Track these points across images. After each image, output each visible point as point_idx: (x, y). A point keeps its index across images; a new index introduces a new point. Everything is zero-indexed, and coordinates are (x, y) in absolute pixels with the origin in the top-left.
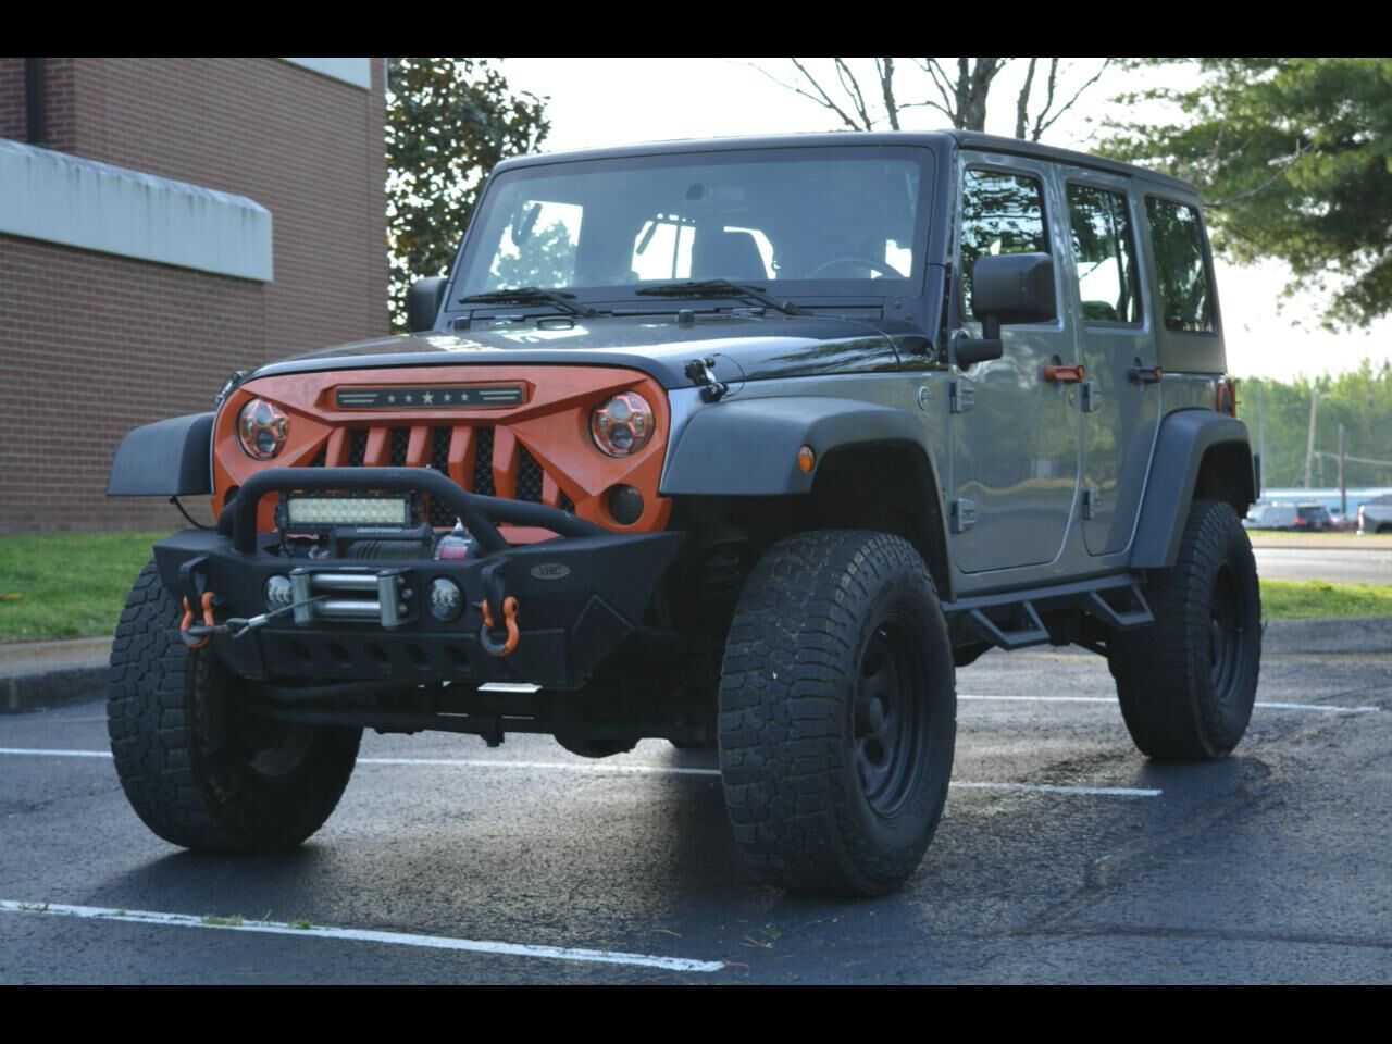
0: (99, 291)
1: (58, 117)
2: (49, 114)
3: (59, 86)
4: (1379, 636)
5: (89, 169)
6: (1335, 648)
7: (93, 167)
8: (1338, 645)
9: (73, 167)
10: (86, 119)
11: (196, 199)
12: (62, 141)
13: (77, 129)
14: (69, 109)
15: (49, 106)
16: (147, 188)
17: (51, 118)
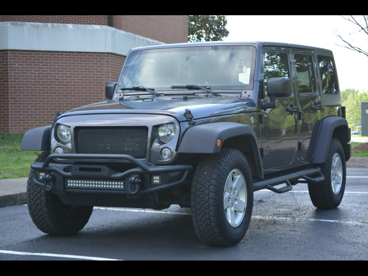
1: (116, 22)
2: (114, 21)
10: (123, 22)
13: (122, 25)
14: (119, 20)
15: (114, 19)
17: (114, 22)
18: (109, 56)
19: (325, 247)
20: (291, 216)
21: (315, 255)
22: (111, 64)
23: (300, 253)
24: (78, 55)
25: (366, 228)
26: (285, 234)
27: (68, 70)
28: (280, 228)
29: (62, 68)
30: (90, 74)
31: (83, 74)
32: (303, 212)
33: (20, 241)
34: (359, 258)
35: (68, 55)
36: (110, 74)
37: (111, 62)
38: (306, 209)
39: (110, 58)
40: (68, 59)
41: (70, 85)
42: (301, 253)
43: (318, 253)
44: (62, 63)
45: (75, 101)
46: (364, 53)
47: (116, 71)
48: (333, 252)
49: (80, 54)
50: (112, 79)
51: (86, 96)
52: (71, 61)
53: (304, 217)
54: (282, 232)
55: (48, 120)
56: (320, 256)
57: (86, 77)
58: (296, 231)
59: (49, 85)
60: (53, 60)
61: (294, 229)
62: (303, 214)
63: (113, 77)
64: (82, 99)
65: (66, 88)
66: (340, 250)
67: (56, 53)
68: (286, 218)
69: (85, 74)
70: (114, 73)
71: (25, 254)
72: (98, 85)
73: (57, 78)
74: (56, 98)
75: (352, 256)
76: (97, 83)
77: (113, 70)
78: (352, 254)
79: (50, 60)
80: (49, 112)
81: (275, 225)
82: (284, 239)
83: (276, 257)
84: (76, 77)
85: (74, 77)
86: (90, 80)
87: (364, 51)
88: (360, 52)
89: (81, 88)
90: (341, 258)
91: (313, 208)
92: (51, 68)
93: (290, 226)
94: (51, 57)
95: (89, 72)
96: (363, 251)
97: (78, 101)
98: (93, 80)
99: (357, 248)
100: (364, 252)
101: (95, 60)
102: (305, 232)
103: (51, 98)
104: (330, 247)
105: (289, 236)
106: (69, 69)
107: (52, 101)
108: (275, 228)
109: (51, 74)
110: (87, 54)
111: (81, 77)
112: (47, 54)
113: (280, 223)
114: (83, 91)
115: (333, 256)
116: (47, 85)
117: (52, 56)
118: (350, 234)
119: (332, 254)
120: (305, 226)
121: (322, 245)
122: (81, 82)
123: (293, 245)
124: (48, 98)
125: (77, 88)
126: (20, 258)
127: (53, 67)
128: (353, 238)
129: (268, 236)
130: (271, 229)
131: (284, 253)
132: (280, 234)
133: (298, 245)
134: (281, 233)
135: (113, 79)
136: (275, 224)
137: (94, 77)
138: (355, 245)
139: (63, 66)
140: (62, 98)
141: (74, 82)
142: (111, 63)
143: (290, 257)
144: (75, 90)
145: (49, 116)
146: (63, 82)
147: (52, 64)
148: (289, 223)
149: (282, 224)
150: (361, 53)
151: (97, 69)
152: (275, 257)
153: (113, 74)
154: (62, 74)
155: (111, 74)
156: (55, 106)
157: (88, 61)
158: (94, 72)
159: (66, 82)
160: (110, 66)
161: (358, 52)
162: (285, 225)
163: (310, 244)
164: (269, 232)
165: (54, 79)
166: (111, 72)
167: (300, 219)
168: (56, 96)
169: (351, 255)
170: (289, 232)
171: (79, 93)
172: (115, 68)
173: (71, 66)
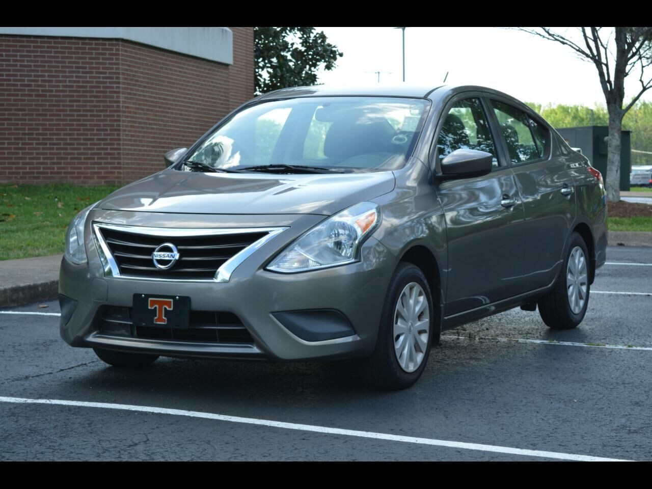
0: (171, 70)
18: (118, 45)
19: (535, 388)
20: (465, 333)
21: (521, 401)
22: (123, 60)
23: (495, 399)
24: (64, 43)
25: (597, 353)
26: (463, 365)
27: (46, 69)
28: (451, 355)
29: (35, 66)
30: (86, 77)
31: (72, 77)
32: (483, 326)
33: (6, 378)
34: (597, 406)
35: (45, 42)
36: (121, 76)
37: (123, 55)
38: (489, 321)
39: (121, 48)
40: (46, 49)
41: (50, 96)
42: (497, 398)
43: (525, 398)
44: (35, 56)
45: (59, 125)
46: (570, 45)
47: (132, 71)
48: (551, 396)
49: (67, 41)
50: (123, 86)
51: (78, 115)
52: (51, 52)
53: (489, 334)
54: (457, 362)
55: (11, 158)
56: (530, 403)
57: (78, 82)
58: (480, 359)
59: (13, 95)
60: (19, 51)
61: (476, 355)
62: (485, 329)
63: (126, 81)
64: (71, 120)
65: (42, 101)
66: (562, 392)
67: (25, 39)
68: (457, 337)
69: (77, 77)
70: (128, 75)
71: (21, 402)
72: (99, 97)
73: (26, 83)
74: (25, 120)
75: (584, 403)
76: (97, 92)
77: (126, 70)
78: (583, 400)
79: (13, 51)
80: (12, 144)
81: (442, 348)
82: (464, 374)
83: (456, 405)
84: (61, 81)
85: (56, 81)
86: (86, 87)
87: (570, 42)
88: (564, 43)
89: (70, 101)
90: (566, 406)
91: (499, 318)
92: (16, 65)
93: (467, 351)
94: (16, 46)
95: (83, 73)
96: (600, 394)
97: (64, 125)
98: (91, 87)
99: (589, 389)
100: (604, 396)
101: (94, 52)
102: (496, 361)
103: (15, 120)
104: (544, 388)
105: (470, 368)
106: (49, 66)
107: (17, 125)
108: (443, 354)
109: (16, 76)
110: (80, 42)
111: (70, 81)
112: (9, 41)
113: (450, 346)
114: (73, 106)
115: (551, 403)
116: (8, 95)
117: (18, 44)
118: (573, 364)
119: (550, 400)
120: (494, 351)
121: (529, 384)
122: (70, 91)
123: (480, 384)
124: (10, 119)
125: (63, 101)
126: (15, 408)
127: (19, 64)
128: (579, 373)
129: (434, 369)
130: (436, 356)
131: (467, 398)
132: (454, 364)
133: (489, 383)
134: (455, 362)
135: (126, 86)
136: (442, 346)
137: (92, 82)
138: (584, 384)
139: (37, 61)
140: (35, 120)
141: (56, 91)
142: (123, 58)
143: (480, 406)
144: (59, 106)
145: (13, 151)
146: (38, 91)
147: (18, 58)
148: (465, 345)
149: (454, 347)
150: (565, 45)
151: (98, 68)
152: (454, 406)
153: (126, 77)
154: (35, 76)
155: (123, 76)
156: (23, 134)
157: (82, 53)
158: (92, 73)
159: (43, 91)
160: (120, 62)
161: (561, 44)
162: (459, 349)
163: (508, 382)
164: (434, 362)
165: (21, 85)
166: (124, 74)
167: (482, 338)
168: (26, 115)
169: (581, 402)
170: (468, 361)
171: (66, 111)
172: (129, 66)
173: (51, 62)
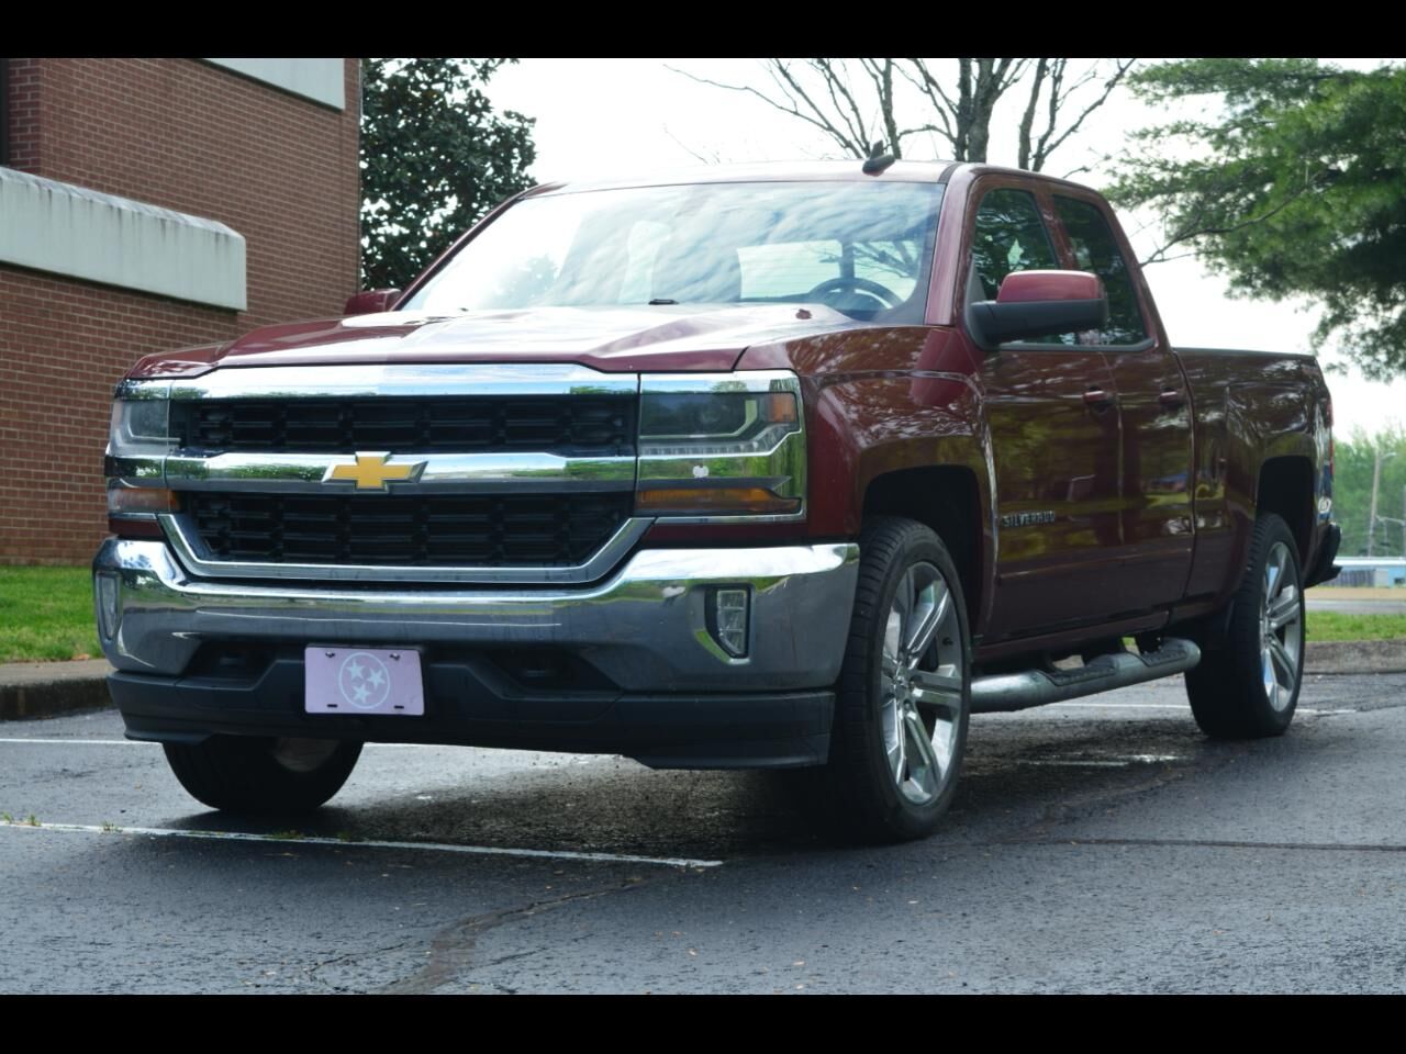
0: (70, 318)
1: (22, 138)
2: (13, 135)
3: (22, 105)
4: (1374, 658)
5: (60, 191)
6: (1331, 670)
7: (65, 189)
8: (1334, 668)
9: (45, 189)
10: (52, 140)
11: (168, 224)
12: (26, 163)
13: (42, 149)
14: (34, 129)
15: (13, 126)
16: (120, 210)
17: (15, 138)
